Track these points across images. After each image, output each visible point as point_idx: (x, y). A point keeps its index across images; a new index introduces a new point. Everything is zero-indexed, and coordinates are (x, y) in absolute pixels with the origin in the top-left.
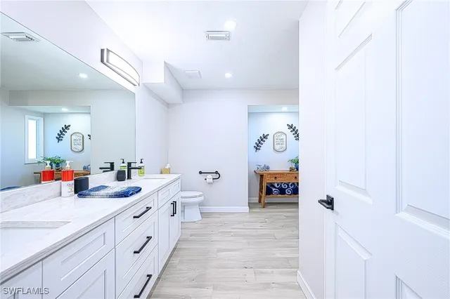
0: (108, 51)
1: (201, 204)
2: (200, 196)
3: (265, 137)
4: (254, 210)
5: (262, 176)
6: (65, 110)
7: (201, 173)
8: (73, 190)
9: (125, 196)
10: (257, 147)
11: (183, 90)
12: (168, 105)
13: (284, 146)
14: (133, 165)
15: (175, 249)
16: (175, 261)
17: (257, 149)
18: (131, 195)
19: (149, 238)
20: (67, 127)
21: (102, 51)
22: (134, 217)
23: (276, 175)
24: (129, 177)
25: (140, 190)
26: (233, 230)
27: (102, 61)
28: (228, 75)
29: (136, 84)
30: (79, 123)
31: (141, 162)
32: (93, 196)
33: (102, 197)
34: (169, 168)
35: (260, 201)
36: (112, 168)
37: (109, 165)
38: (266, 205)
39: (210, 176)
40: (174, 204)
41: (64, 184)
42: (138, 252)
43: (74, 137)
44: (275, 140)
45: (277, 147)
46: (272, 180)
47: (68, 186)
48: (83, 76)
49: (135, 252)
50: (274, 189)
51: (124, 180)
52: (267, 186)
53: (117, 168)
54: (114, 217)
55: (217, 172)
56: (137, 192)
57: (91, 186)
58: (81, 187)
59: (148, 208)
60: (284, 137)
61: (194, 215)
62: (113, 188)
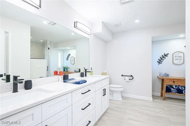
0: (77, 22)
1: (122, 92)
2: (121, 88)
3: (166, 55)
4: (156, 100)
5: (163, 80)
6: (68, 48)
7: (122, 75)
8: (63, 79)
9: (79, 84)
10: (160, 62)
11: (113, 33)
12: (106, 42)
13: (182, 60)
14: (87, 70)
15: (106, 112)
16: (105, 118)
17: (159, 63)
18: (81, 83)
19: (90, 104)
20: (69, 55)
21: (75, 22)
22: (82, 93)
23: (174, 80)
24: (86, 76)
25: (86, 81)
26: (139, 110)
27: (75, 27)
28: (137, 21)
29: (89, 34)
30: (73, 53)
31: (91, 69)
32: (68, 82)
33: (71, 83)
34: (106, 73)
35: (162, 96)
36: (80, 71)
37: (78, 70)
38: (165, 99)
39: (127, 78)
40: (104, 90)
41: (60, 76)
42: (83, 109)
43: (72, 59)
44: (174, 57)
45: (175, 62)
46: (171, 83)
47: (61, 78)
48: (73, 34)
49: (82, 109)
50: (172, 89)
51: (83, 77)
52: (167, 87)
53: (81, 71)
54: (71, 92)
55: (131, 76)
56: (84, 83)
57: (69, 78)
58: (66, 78)
59: (89, 91)
60: (182, 55)
61: (118, 97)
62: (76, 80)
